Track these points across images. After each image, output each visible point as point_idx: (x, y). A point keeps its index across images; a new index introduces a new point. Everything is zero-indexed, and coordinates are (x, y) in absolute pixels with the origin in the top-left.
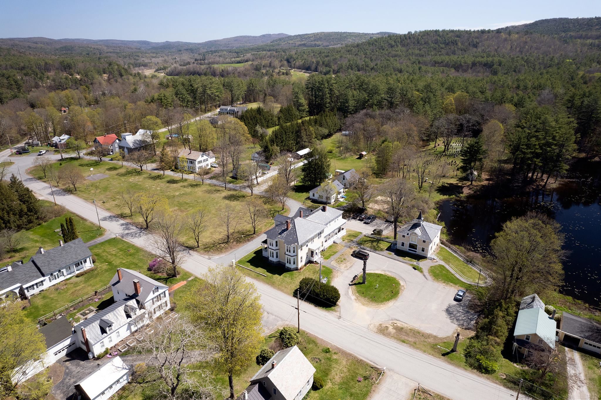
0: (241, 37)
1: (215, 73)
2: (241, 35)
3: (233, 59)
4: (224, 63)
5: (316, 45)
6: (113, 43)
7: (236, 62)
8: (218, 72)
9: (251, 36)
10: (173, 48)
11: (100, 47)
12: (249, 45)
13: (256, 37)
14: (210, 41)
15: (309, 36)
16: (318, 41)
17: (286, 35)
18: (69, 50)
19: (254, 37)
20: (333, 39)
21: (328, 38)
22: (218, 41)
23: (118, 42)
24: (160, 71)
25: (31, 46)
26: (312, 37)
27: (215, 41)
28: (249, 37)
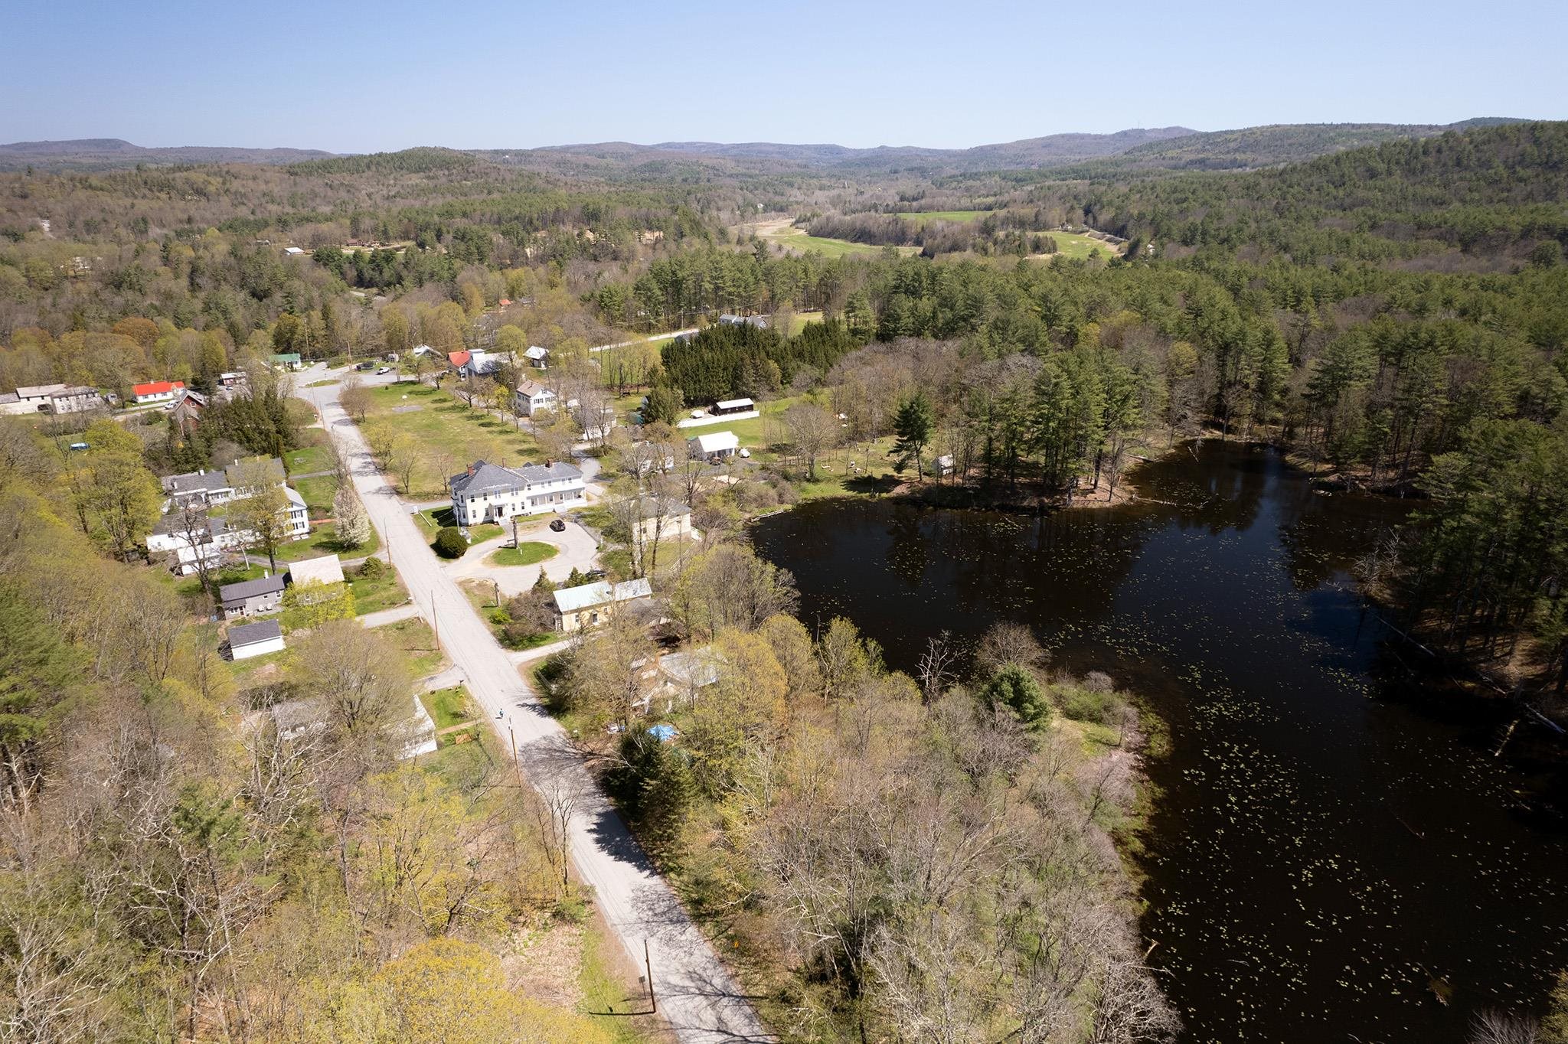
0: (1063, 136)
1: (904, 233)
2: (1063, 132)
3: (978, 200)
4: (954, 209)
5: (1234, 163)
6: (760, 152)
7: (983, 206)
8: (912, 232)
9: (1089, 135)
10: (886, 164)
11: (722, 161)
12: (1073, 159)
13: (1102, 137)
14: (982, 148)
15: (1229, 137)
16: (1244, 152)
17: (1188, 131)
18: (657, 169)
19: (1096, 137)
20: (1290, 145)
21: (1279, 143)
22: (1001, 146)
23: (771, 149)
24: (799, 225)
25: (589, 163)
26: (1236, 140)
27: (994, 147)
28: (1082, 137)
